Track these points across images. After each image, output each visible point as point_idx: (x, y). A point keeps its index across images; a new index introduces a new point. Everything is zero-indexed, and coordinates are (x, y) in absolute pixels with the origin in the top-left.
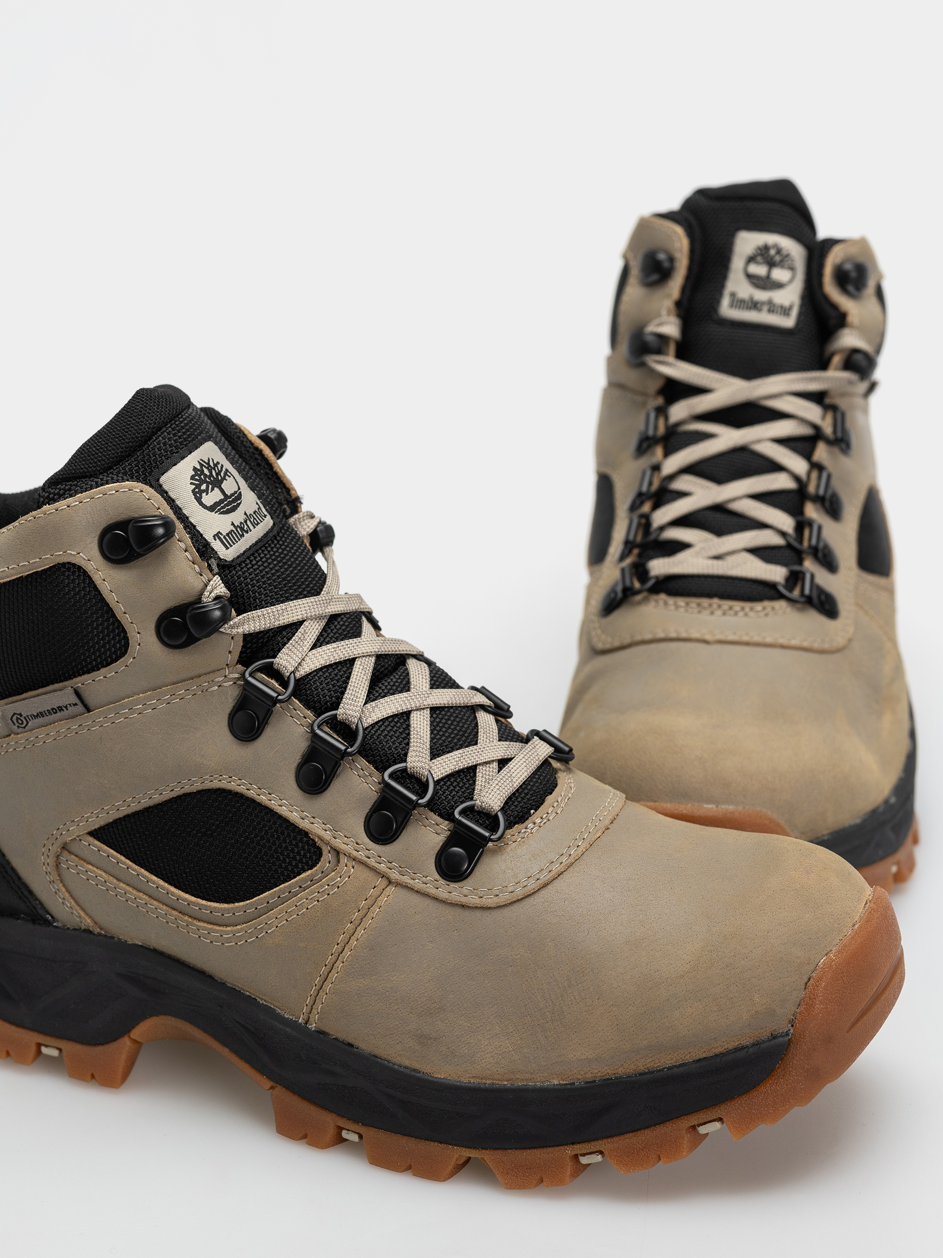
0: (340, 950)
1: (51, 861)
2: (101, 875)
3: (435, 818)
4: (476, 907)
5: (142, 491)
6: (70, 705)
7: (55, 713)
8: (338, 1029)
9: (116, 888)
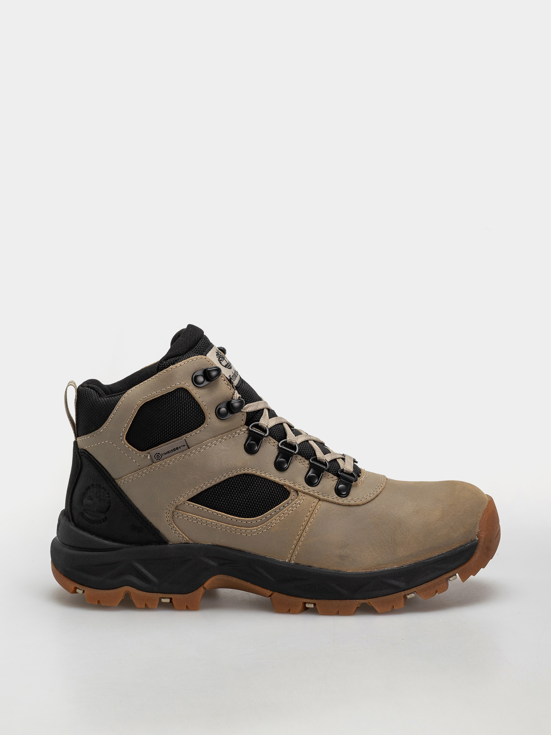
0: (304, 528)
1: (170, 515)
2: (195, 516)
3: (331, 475)
4: (355, 505)
5: (206, 359)
6: (182, 446)
7: (174, 451)
8: (304, 562)
9: (202, 521)
